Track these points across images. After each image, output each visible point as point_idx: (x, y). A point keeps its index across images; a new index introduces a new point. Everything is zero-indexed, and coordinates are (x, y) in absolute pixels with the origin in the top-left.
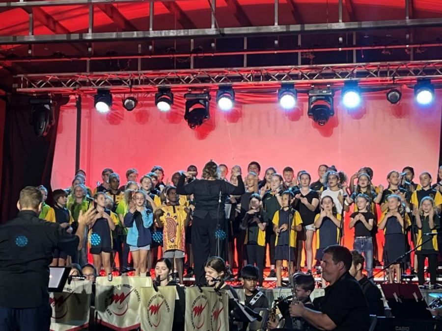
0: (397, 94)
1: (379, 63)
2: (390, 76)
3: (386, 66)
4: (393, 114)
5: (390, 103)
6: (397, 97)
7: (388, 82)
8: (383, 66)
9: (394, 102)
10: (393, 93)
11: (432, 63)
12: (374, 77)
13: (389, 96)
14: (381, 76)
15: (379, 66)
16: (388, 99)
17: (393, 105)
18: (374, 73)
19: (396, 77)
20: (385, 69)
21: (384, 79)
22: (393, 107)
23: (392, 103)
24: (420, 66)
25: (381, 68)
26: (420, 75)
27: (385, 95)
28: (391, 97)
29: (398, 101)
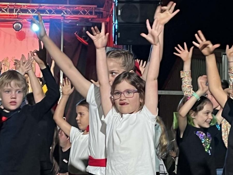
0: (20, 25)
1: (8, 3)
2: (15, 13)
3: (13, 6)
4: (17, 38)
5: (15, 30)
6: (20, 27)
7: (14, 17)
8: (11, 6)
9: (18, 30)
10: (17, 24)
11: (43, 6)
12: (5, 12)
13: (14, 26)
14: (9, 12)
15: (8, 6)
16: (14, 28)
17: (17, 32)
18: (5, 10)
19: (19, 14)
20: (12, 8)
21: (12, 14)
22: (17, 33)
23: (16, 30)
24: (35, 7)
25: (9, 7)
26: (35, 13)
27: (12, 25)
28: (16, 26)
29: (20, 30)
